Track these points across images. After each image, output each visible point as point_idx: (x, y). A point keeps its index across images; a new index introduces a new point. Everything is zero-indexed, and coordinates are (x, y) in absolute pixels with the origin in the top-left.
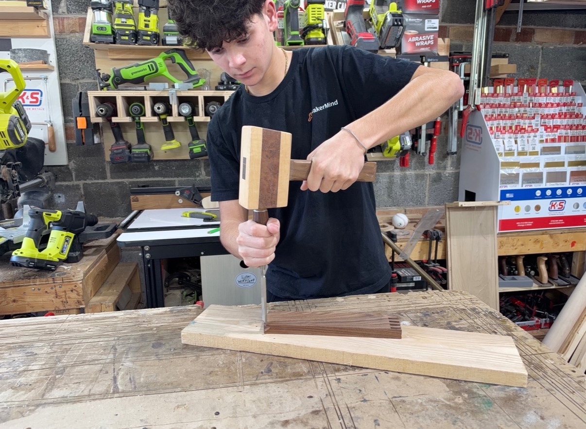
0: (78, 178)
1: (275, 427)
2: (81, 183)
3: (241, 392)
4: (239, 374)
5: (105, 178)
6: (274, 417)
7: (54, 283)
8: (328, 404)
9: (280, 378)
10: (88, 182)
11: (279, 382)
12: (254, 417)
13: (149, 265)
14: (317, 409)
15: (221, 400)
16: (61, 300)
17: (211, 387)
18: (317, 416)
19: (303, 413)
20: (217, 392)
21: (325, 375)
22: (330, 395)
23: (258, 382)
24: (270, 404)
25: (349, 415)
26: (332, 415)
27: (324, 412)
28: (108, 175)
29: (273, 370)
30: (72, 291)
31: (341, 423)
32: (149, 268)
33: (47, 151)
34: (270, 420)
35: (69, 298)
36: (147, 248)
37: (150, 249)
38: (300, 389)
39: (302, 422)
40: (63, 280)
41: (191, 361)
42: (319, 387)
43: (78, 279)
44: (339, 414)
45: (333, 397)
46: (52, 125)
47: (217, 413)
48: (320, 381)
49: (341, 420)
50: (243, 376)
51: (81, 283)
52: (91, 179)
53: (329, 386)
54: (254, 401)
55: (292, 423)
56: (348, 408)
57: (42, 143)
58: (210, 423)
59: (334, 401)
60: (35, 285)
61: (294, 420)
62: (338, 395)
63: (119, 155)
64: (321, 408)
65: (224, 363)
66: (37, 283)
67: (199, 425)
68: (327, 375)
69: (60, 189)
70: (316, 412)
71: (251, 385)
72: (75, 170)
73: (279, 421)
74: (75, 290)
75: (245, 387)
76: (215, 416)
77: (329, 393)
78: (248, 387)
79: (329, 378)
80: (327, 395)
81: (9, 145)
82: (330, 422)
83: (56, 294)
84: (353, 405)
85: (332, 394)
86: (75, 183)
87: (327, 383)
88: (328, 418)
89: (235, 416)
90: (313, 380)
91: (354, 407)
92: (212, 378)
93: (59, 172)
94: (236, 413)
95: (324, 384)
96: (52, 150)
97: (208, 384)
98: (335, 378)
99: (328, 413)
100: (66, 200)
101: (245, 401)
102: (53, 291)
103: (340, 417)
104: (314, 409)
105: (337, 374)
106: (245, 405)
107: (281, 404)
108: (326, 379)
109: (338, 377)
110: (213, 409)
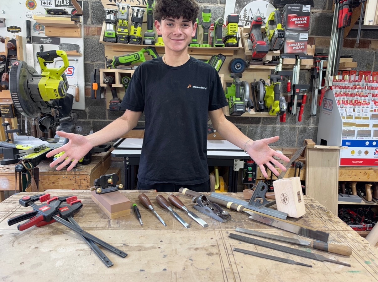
0: (90, 118)
1: (191, 250)
2: (92, 120)
3: (174, 233)
4: (174, 224)
5: (105, 119)
6: (191, 246)
7: (75, 174)
8: (220, 242)
9: (195, 228)
10: (96, 120)
11: (195, 230)
12: (181, 244)
13: (128, 169)
14: (214, 244)
15: (164, 236)
16: (78, 184)
17: (159, 229)
18: (214, 247)
19: (206, 245)
20: (162, 232)
21: (220, 229)
22: (222, 239)
23: (183, 229)
24: (189, 240)
25: (230, 248)
26: (221, 248)
27: (217, 246)
28: (107, 117)
29: (192, 224)
30: (84, 180)
31: (226, 252)
32: (128, 170)
33: (74, 101)
34: (189, 247)
35: (83, 183)
36: (127, 159)
37: (129, 159)
38: (206, 234)
39: (205, 249)
40: (80, 173)
41: (149, 217)
42: (216, 235)
43: (89, 173)
44: (225, 248)
45: (223, 240)
46: (78, 87)
47: (161, 241)
48: (217, 232)
49: (226, 251)
50: (176, 225)
51: (89, 176)
52: (97, 119)
53: (221, 235)
54: (181, 238)
55: (200, 249)
56: (230, 245)
57: (72, 96)
58: (158, 245)
59: (223, 242)
60: (65, 175)
61: (201, 248)
62: (226, 239)
63: (115, 106)
64: (216, 244)
65: (166, 219)
66: (66, 174)
67: (152, 245)
68: (221, 229)
69: (79, 123)
70: (213, 246)
71: (180, 230)
72: (89, 113)
73: (193, 248)
74: (86, 179)
75: (177, 231)
76: (160, 242)
77: (221, 238)
78: (178, 231)
79: (222, 231)
80: (220, 239)
81: (58, 97)
82: (220, 251)
83: (76, 181)
84: (233, 244)
85: (223, 238)
86: (88, 120)
87: (221, 233)
88: (219, 249)
89: (170, 243)
90: (213, 231)
91: (234, 246)
92: (159, 225)
93: (80, 113)
94: (171, 242)
95: (219, 233)
96: (77, 101)
97: (157, 228)
98: (225, 231)
99: (219, 247)
100: (83, 130)
101: (176, 237)
102: (74, 179)
103: (226, 249)
104: (212, 244)
105: (227, 229)
106: (176, 239)
107: (195, 240)
108: (220, 231)
109: (227, 231)
110: (160, 239)
